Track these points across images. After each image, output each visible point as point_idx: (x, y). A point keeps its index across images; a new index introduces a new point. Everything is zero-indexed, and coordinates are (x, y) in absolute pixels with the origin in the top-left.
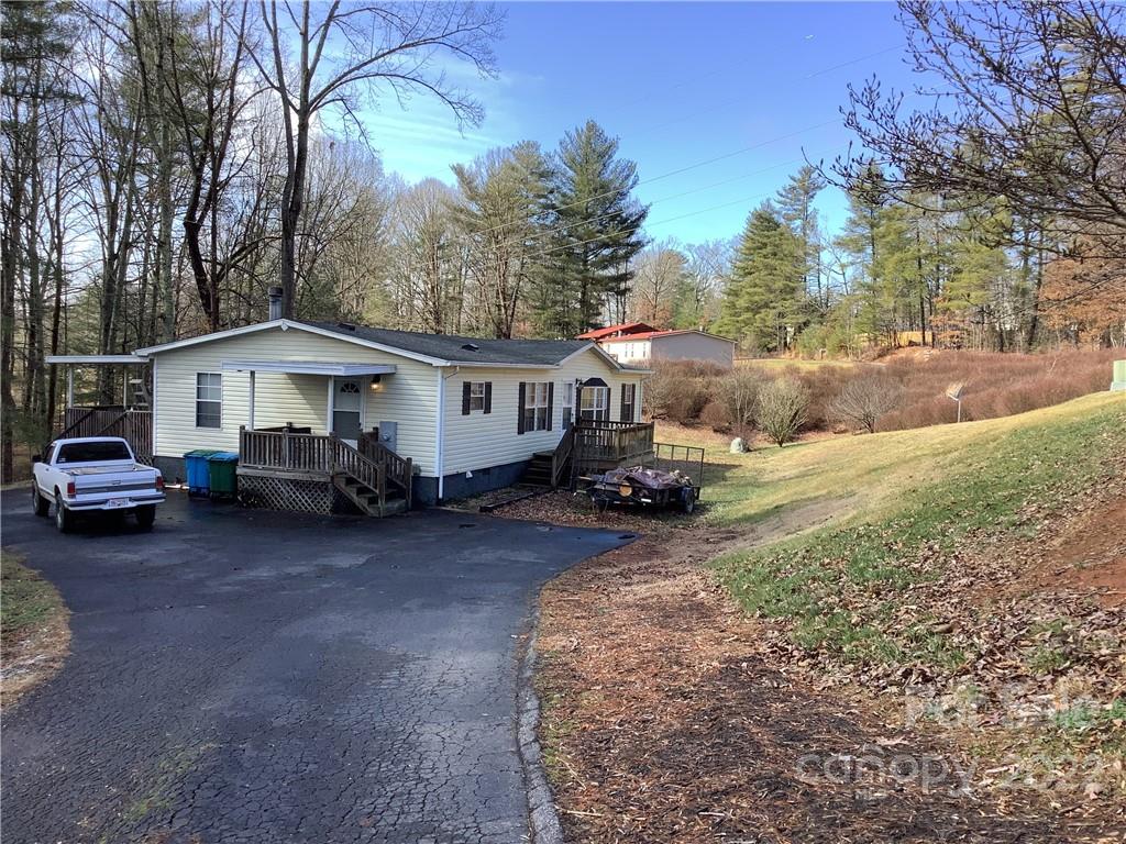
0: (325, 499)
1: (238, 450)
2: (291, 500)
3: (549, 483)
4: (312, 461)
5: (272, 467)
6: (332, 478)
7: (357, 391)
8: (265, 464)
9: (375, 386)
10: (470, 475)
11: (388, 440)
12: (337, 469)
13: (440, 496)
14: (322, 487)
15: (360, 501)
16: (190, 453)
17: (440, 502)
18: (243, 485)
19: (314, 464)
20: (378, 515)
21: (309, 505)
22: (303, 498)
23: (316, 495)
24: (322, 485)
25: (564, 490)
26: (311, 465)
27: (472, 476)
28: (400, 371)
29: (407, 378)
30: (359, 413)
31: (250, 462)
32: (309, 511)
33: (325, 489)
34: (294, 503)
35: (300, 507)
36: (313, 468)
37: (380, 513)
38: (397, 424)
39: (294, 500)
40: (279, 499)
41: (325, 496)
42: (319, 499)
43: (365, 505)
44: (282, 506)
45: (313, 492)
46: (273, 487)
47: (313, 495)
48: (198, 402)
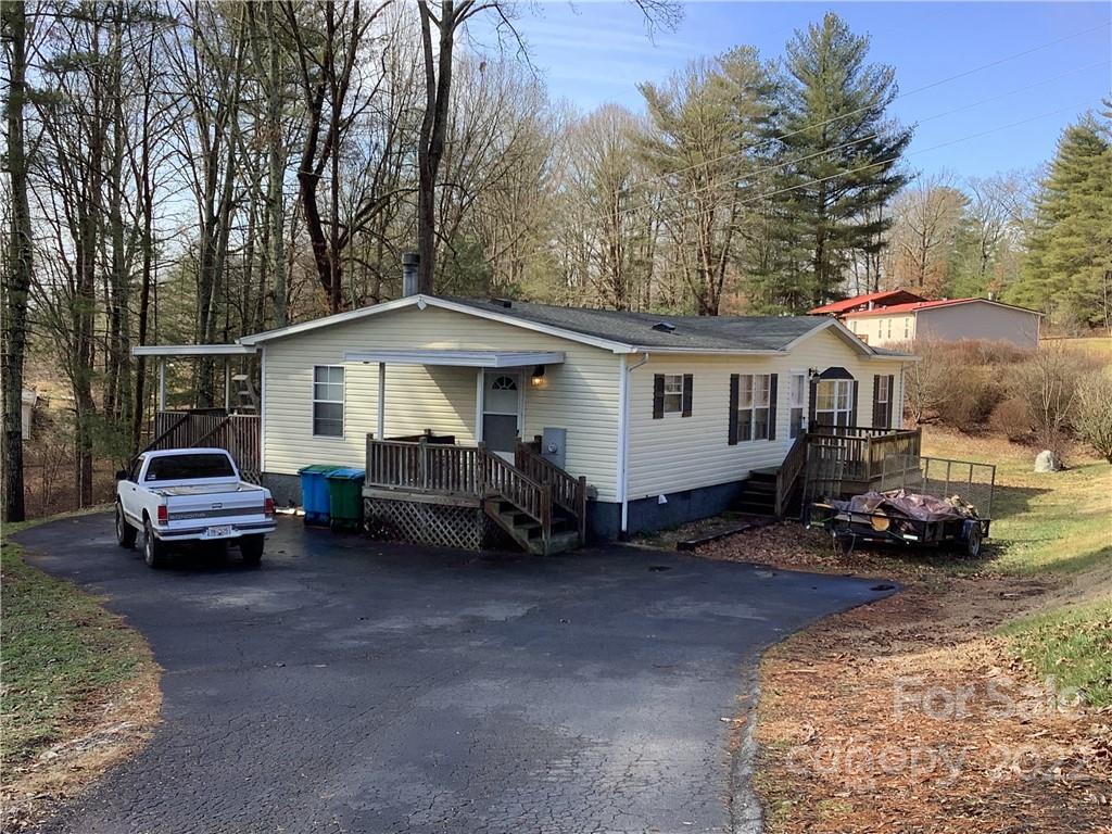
0: (473, 531)
1: (364, 465)
2: (430, 530)
3: (771, 511)
4: (456, 480)
5: (407, 487)
6: (482, 502)
7: (514, 387)
8: (397, 483)
9: (537, 381)
10: (663, 500)
11: (554, 452)
12: (489, 491)
13: (624, 527)
14: (469, 514)
15: (519, 534)
16: (307, 469)
17: (623, 536)
18: (371, 510)
19: (459, 484)
20: (541, 553)
21: (453, 538)
22: (446, 528)
23: (462, 525)
24: (470, 512)
25: (792, 521)
26: (456, 486)
27: (665, 501)
28: (570, 361)
29: (579, 370)
30: (516, 416)
31: (379, 481)
32: (453, 546)
33: (474, 517)
34: (434, 535)
35: (442, 541)
36: (458, 490)
37: (543, 550)
38: (565, 431)
39: (434, 531)
40: (415, 529)
41: (473, 526)
42: (465, 530)
43: (525, 538)
44: (418, 538)
45: (458, 520)
46: (408, 514)
47: (457, 524)
48: (316, 404)
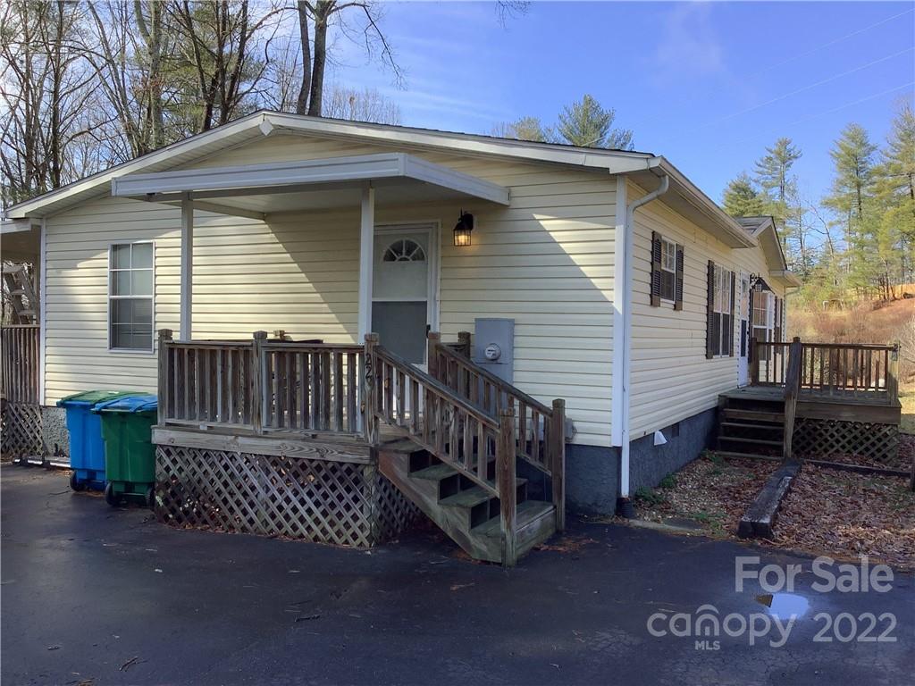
0: (356, 508)
2: (273, 507)
3: (779, 451)
4: (322, 410)
5: (230, 425)
6: (374, 453)
7: (421, 257)
8: (213, 419)
9: (462, 238)
10: (661, 439)
11: (495, 360)
12: (385, 430)
13: (625, 492)
14: (347, 476)
15: (448, 516)
16: (70, 399)
17: (622, 507)
18: (168, 469)
19: (327, 417)
20: (500, 560)
21: (317, 521)
22: (303, 502)
23: (333, 497)
24: (349, 471)
25: (817, 465)
26: (322, 420)
27: (665, 441)
28: (517, 203)
29: (537, 217)
30: (425, 303)
31: (181, 416)
32: (316, 538)
33: (357, 481)
34: (280, 517)
35: (295, 527)
36: (327, 429)
37: (504, 554)
38: (512, 323)
39: (280, 508)
40: (246, 504)
41: (356, 499)
42: (340, 508)
43: (465, 528)
44: (251, 521)
45: (326, 488)
46: (232, 476)
47: (325, 496)
48: (114, 303)
